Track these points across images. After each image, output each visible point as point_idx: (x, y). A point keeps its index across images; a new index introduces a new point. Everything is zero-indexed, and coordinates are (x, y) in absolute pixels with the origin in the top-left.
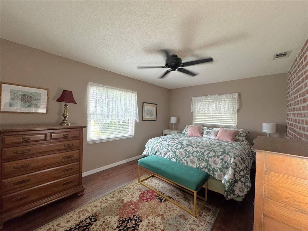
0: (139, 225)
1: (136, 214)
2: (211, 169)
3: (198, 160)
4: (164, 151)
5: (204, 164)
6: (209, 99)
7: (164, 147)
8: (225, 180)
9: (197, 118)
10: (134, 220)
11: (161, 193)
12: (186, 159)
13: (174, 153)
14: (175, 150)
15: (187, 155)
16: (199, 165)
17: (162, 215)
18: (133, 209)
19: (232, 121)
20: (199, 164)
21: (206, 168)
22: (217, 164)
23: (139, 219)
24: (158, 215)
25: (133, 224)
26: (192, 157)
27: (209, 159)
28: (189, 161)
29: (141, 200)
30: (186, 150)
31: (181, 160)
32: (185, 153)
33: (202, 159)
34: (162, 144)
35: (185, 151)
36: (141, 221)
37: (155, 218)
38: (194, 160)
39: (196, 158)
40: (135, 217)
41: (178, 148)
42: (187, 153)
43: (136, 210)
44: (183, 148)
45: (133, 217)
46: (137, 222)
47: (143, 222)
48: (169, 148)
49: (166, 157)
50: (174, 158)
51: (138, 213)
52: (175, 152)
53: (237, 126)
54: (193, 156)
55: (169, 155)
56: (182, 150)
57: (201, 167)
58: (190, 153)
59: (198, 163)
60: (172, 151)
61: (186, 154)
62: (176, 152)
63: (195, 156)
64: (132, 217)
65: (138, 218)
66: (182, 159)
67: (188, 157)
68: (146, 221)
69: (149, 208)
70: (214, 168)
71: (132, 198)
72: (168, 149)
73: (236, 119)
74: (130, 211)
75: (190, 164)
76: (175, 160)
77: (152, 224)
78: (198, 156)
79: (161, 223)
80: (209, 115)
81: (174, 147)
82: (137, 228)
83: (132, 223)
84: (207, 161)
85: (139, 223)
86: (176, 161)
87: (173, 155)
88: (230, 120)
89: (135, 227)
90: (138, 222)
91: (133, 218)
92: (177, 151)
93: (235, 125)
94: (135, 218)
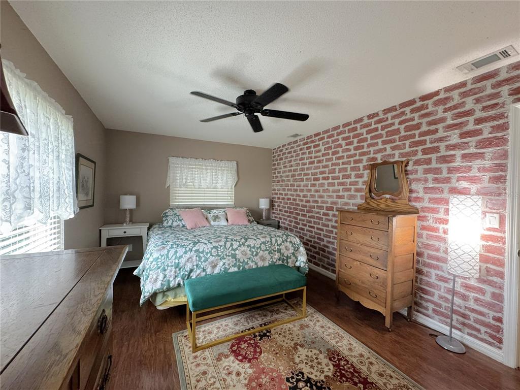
0: (308, 377)
1: (284, 377)
2: (285, 258)
3: (269, 254)
4: (212, 262)
5: (277, 256)
6: (200, 165)
7: (209, 254)
8: (303, 262)
9: (179, 196)
10: (297, 383)
11: (249, 330)
12: (254, 260)
13: (232, 258)
14: (233, 252)
15: (255, 253)
16: (271, 260)
17: (296, 344)
18: (273, 379)
19: (229, 198)
20: (272, 258)
21: (279, 260)
22: (289, 250)
23: (297, 375)
24: (295, 348)
25: (307, 386)
26: (261, 253)
27: (281, 247)
28: (259, 260)
29: (254, 361)
30: (249, 246)
31: (247, 263)
32: (250, 251)
33: (274, 251)
34: (201, 250)
35: (249, 249)
36: (303, 374)
37: (298, 353)
38: (265, 256)
39: (267, 252)
40: (290, 379)
41: (235, 247)
42: (254, 250)
43: (275, 374)
44: (244, 245)
45: (291, 383)
46: (302, 379)
47: (304, 371)
48: (220, 254)
49: (217, 271)
50: (234, 266)
51: (284, 374)
52: (234, 256)
53: (235, 204)
54: (263, 251)
55: (224, 264)
56: (243, 248)
57: (275, 261)
58: (258, 248)
59: (270, 257)
60: (229, 256)
61: (253, 252)
62: (236, 254)
63: (265, 250)
64: (289, 384)
65: (295, 376)
66: (248, 261)
67: (256, 255)
68: (301, 366)
69: (278, 355)
70: (287, 255)
71: (238, 374)
72: (220, 256)
73: (234, 195)
74: (274, 385)
75: (260, 264)
76: (236, 269)
77: (309, 361)
78: (268, 248)
79: (310, 350)
80: (199, 191)
81: (228, 248)
82: (314, 381)
83: (304, 387)
84: (279, 251)
85: (305, 376)
86: (239, 269)
87: (232, 262)
88: (227, 197)
89: (311, 385)
90: (303, 377)
91: (293, 383)
92: (237, 252)
93: (233, 203)
94: (294, 380)
